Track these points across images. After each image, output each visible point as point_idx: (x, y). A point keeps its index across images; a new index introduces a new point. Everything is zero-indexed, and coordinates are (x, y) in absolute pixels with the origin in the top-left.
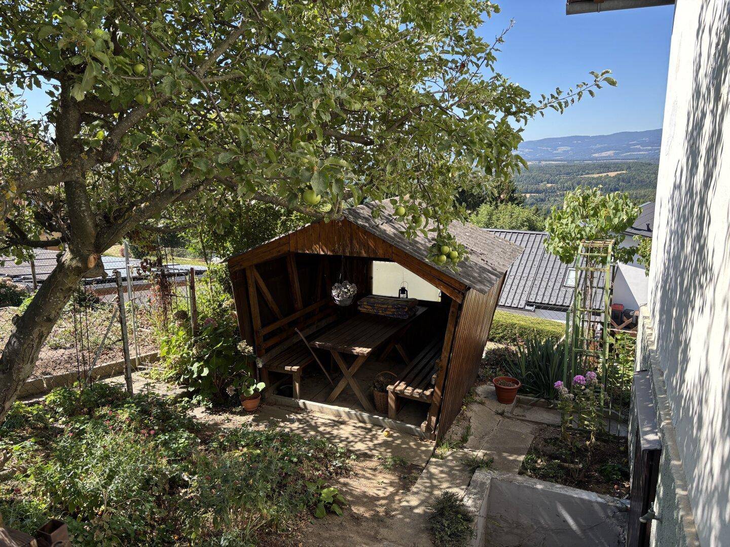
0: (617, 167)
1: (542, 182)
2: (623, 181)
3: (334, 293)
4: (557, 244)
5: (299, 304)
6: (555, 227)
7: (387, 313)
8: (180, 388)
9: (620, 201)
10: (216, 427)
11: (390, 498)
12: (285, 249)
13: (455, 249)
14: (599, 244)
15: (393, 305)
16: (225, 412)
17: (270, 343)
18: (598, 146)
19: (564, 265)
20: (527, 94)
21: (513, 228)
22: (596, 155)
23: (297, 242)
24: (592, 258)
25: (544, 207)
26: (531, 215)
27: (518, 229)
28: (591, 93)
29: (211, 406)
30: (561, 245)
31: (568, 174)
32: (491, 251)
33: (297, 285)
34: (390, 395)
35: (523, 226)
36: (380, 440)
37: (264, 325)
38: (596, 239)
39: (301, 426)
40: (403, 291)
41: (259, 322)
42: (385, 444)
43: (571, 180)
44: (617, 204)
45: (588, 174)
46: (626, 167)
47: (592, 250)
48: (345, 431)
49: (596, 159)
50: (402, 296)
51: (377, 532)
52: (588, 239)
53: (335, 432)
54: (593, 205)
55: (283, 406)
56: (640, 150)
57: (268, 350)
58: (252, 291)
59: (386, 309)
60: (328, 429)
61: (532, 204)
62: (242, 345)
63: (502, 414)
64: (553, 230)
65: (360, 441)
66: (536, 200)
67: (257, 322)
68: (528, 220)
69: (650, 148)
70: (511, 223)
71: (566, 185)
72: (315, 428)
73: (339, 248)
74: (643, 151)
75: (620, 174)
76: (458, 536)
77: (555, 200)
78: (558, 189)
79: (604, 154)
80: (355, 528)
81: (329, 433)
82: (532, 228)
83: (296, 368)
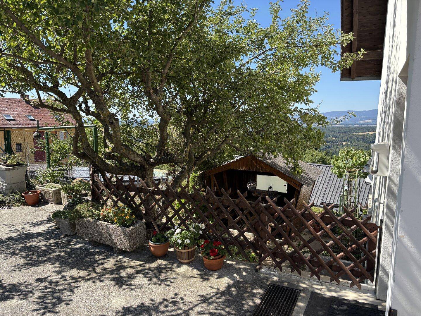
0: (374, 129)
1: (330, 136)
3: (248, 186)
4: (336, 170)
6: (335, 163)
9: (361, 154)
13: (300, 170)
14: (353, 170)
18: (363, 117)
19: (339, 179)
20: (326, 118)
21: (313, 162)
22: (362, 122)
23: (234, 165)
24: (352, 175)
25: (331, 151)
26: (323, 156)
27: (316, 163)
30: (338, 170)
31: (345, 132)
32: (310, 172)
33: (227, 183)
34: (269, 227)
35: (319, 161)
38: (352, 168)
40: (270, 188)
43: (347, 136)
44: (360, 155)
45: (356, 133)
47: (350, 172)
49: (361, 124)
50: (270, 190)
52: (349, 168)
54: (351, 155)
61: (324, 149)
64: (334, 165)
66: (326, 147)
68: (322, 158)
70: (312, 159)
71: (343, 138)
77: (337, 147)
78: (339, 141)
79: (366, 121)
82: (324, 163)
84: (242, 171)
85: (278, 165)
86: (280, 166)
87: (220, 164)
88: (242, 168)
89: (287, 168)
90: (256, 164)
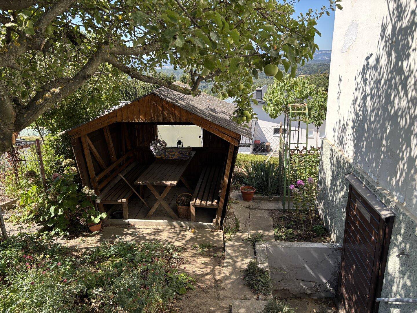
3: (152, 148)
5: (114, 158)
6: (271, 98)
7: (175, 157)
8: (38, 225)
9: (306, 81)
10: (73, 249)
11: (212, 272)
12: (113, 120)
15: (179, 152)
16: (78, 237)
17: (102, 185)
23: (122, 115)
28: (328, 13)
29: (68, 234)
34: (192, 207)
36: (188, 238)
37: (97, 174)
39: (133, 238)
40: (180, 142)
41: (94, 173)
42: (192, 239)
44: (304, 83)
48: (164, 236)
50: (179, 146)
51: (218, 294)
53: (158, 238)
55: (118, 225)
57: (101, 191)
58: (87, 151)
59: (174, 155)
60: (152, 237)
62: (86, 189)
63: (249, 208)
64: (270, 100)
65: (176, 240)
67: (92, 172)
72: (143, 238)
73: (154, 117)
76: (267, 284)
80: (205, 295)
81: (154, 239)
83: (124, 200)
84: (139, 123)
85: (196, 108)
86: (200, 110)
87: (96, 114)
88: (139, 118)
89: (210, 112)
90: (163, 109)
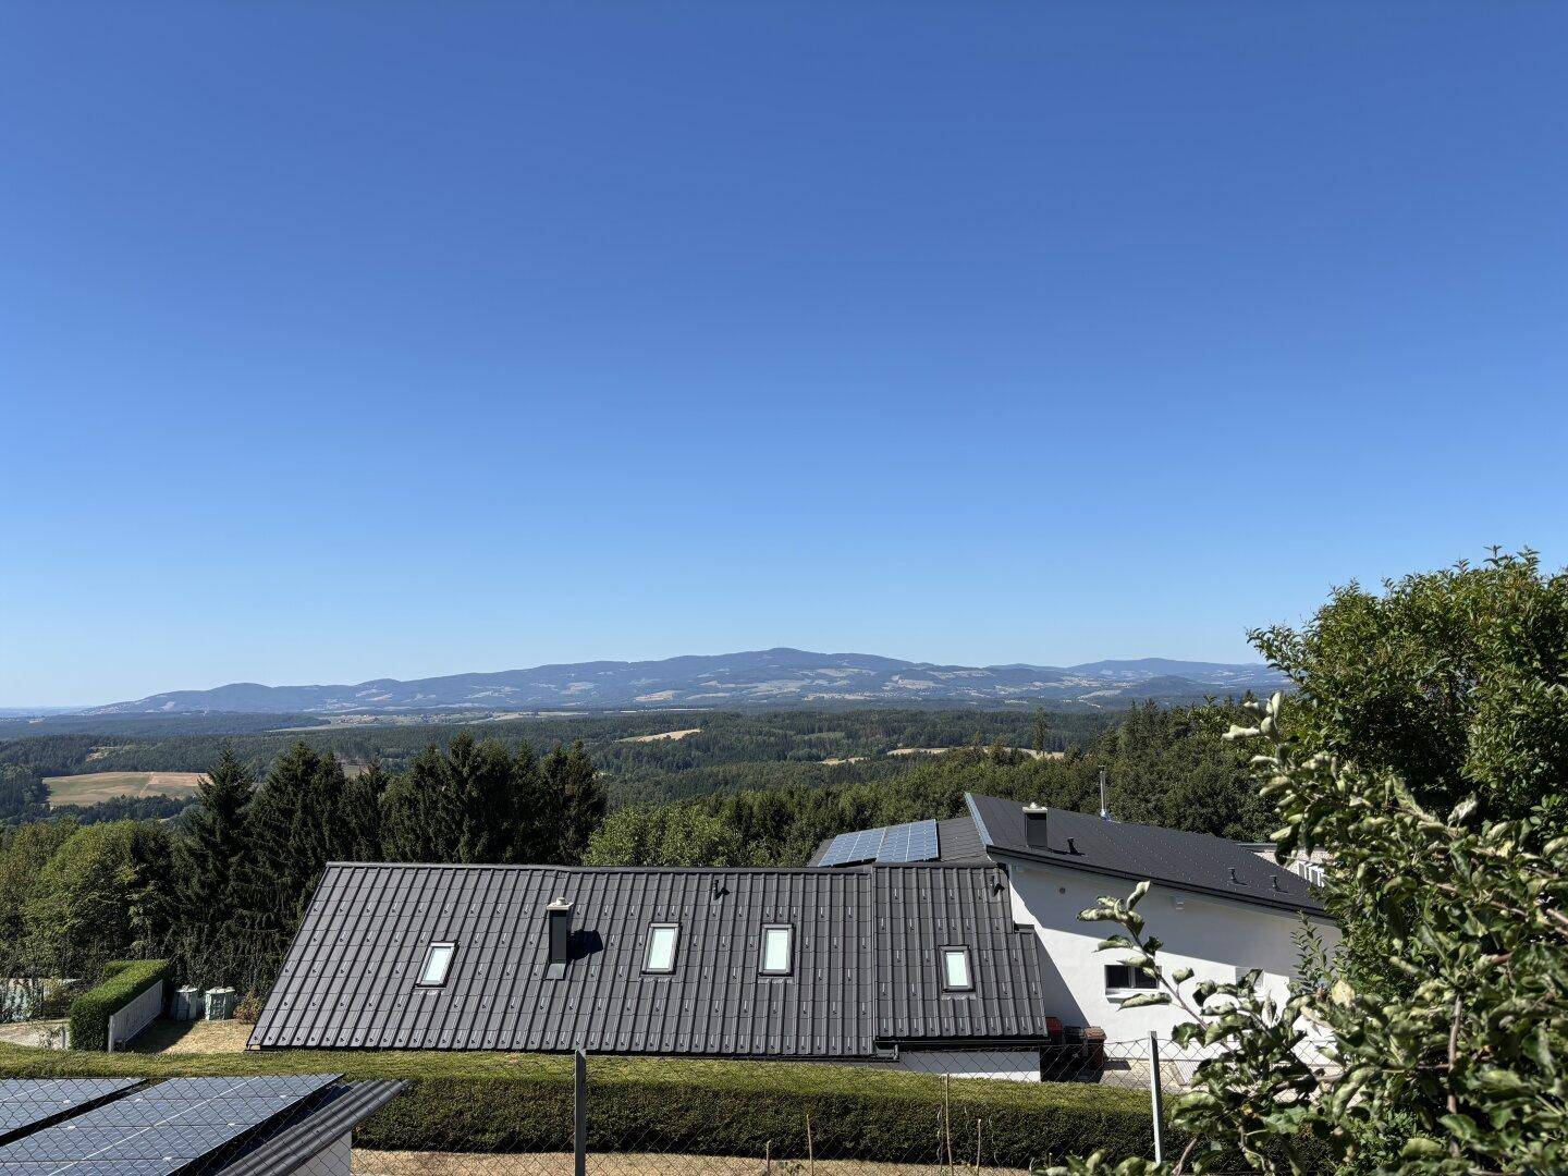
0: (682, 721)
2: (697, 748)
18: (644, 681)
22: (643, 699)
31: (595, 736)
43: (601, 748)
45: (632, 735)
46: (698, 723)
49: (643, 706)
56: (717, 690)
69: (733, 685)
74: (723, 691)
75: (691, 736)
79: (657, 697)
